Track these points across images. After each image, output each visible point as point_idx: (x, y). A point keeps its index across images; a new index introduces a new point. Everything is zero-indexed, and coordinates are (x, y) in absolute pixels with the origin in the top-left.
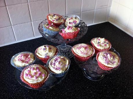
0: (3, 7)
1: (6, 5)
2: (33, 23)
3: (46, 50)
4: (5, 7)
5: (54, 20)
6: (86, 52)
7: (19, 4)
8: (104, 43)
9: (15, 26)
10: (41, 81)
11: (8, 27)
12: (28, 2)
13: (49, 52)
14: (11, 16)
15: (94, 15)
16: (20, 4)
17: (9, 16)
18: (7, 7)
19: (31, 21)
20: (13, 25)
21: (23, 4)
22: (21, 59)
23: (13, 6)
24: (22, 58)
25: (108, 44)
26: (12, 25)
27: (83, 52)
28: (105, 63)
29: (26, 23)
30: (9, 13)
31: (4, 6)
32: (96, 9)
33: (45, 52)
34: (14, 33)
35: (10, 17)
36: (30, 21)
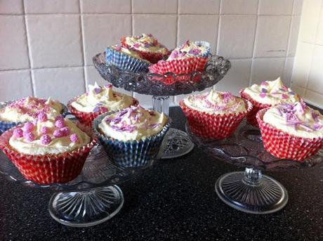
0: (15, 15)
1: (26, 12)
2: (88, 69)
3: (102, 95)
4: (21, 17)
5: (140, 45)
6: (225, 105)
7: (57, 13)
8: (280, 92)
9: (38, 71)
10: (61, 151)
11: (19, 71)
12: (80, 12)
13: (110, 100)
14: (32, 42)
15: (251, 74)
16: (60, 16)
17: (27, 43)
18: (26, 17)
19: (83, 65)
20: (34, 69)
21: (67, 16)
22: (21, 106)
23: (41, 16)
24: (23, 104)
25: (293, 94)
26: (32, 66)
27: (214, 103)
28: (287, 125)
29: (70, 69)
30: (28, 35)
31: (20, 12)
32: (255, 58)
33: (99, 98)
34: (34, 90)
35: (29, 44)
36: (81, 64)
